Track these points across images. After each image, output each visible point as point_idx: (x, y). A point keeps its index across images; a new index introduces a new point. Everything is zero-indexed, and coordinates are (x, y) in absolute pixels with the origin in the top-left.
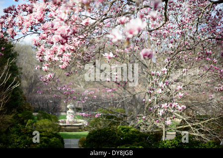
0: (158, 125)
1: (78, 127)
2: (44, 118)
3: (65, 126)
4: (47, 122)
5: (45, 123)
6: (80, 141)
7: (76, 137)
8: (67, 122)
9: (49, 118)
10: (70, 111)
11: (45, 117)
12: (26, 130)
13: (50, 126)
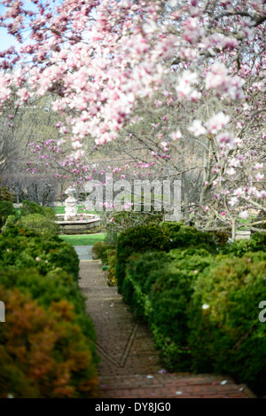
0: (223, 218)
1: (84, 227)
2: (32, 213)
3: (63, 225)
4: (37, 218)
5: (36, 220)
6: (94, 249)
7: (83, 243)
8: (66, 218)
9: (41, 212)
10: (71, 199)
11: (33, 210)
12: (26, 231)
13: (43, 225)
